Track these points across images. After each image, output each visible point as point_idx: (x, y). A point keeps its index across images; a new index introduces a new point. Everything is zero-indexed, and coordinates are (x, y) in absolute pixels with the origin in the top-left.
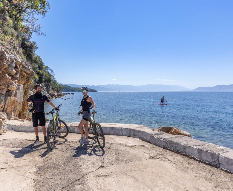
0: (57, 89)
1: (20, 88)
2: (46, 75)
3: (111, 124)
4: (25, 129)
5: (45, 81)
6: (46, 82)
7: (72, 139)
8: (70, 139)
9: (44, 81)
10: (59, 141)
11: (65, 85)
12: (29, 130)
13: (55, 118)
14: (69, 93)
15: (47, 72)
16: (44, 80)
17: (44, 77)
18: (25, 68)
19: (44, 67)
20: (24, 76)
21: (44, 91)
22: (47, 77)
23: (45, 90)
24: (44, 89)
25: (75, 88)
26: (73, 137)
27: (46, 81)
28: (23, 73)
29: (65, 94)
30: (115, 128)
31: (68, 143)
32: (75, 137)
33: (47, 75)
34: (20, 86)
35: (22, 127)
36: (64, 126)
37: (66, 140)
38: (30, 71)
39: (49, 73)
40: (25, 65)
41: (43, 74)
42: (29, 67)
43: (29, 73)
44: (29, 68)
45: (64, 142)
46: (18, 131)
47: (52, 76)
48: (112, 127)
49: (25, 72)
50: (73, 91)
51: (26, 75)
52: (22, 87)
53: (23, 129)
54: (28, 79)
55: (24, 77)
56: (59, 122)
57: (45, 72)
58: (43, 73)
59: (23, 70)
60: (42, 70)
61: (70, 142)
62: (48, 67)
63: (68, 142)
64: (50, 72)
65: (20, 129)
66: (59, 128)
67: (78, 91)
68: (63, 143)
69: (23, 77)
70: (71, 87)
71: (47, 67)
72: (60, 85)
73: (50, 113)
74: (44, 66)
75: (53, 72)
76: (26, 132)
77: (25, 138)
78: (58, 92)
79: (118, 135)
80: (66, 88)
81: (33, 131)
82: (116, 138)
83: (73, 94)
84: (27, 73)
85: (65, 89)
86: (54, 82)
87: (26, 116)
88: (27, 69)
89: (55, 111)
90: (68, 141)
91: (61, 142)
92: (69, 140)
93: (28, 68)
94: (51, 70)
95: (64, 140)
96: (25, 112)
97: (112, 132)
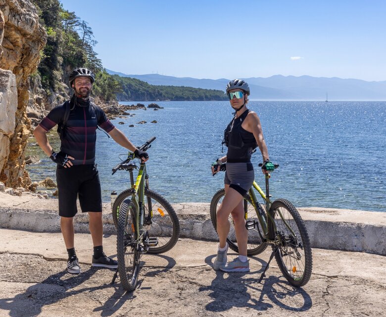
0: (104, 91)
1: (9, 84)
2: (66, 43)
3: (317, 212)
4: (32, 221)
5: (64, 61)
6: (68, 68)
7: (192, 258)
8: (184, 257)
9: (61, 62)
10: (147, 264)
11: (129, 79)
12: (42, 224)
13: (137, 184)
14: (142, 106)
15: (71, 32)
16: (60, 59)
17: (61, 50)
18: (17, 17)
19: (61, 14)
20: (14, 43)
21: (62, 97)
22: (71, 48)
23: (63, 95)
24: (60, 90)
25: (162, 88)
26: (190, 251)
27: (67, 62)
28: (14, 32)
29: (128, 108)
30: (337, 224)
31: (179, 273)
32: (200, 253)
33: (72, 42)
34: (8, 76)
35: (20, 214)
36: (166, 213)
37: (172, 262)
38: (34, 25)
39: (75, 35)
40: (19, 8)
41: (58, 39)
42: (33, 15)
43: (32, 32)
44: (30, 15)
45: (167, 269)
46: (8, 228)
47: (86, 44)
48: (323, 220)
49: (18, 30)
50: (153, 99)
51: (20, 41)
52: (12, 81)
53: (24, 220)
54: (26, 53)
55: (14, 46)
56: (145, 197)
57: (66, 31)
58: (59, 36)
59: (14, 22)
60: (54, 27)
61: (184, 268)
62: (74, 17)
63: (180, 268)
64: (80, 33)
65: (15, 220)
66: (148, 220)
67: (172, 100)
68: (165, 271)
69: (11, 46)
70: (150, 84)
71: (71, 17)
72: (111, 78)
73: (125, 167)
74: (62, 11)
75: (91, 33)
76: (33, 230)
77: (36, 251)
78: (107, 101)
79: (345, 250)
80: (130, 86)
81: (55, 229)
82: (342, 261)
83: (155, 107)
84: (24, 35)
85: (127, 92)
86: (92, 68)
87: (20, 180)
88: (27, 20)
89: (136, 161)
90: (179, 264)
91: (154, 267)
92: (181, 261)
93: (27, 17)
94: (84, 25)
95: (166, 263)
96: (18, 166)
97: (325, 240)
